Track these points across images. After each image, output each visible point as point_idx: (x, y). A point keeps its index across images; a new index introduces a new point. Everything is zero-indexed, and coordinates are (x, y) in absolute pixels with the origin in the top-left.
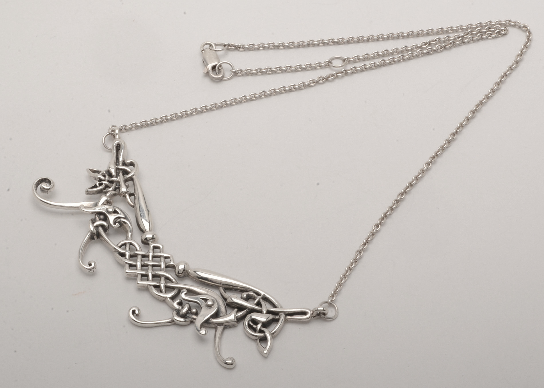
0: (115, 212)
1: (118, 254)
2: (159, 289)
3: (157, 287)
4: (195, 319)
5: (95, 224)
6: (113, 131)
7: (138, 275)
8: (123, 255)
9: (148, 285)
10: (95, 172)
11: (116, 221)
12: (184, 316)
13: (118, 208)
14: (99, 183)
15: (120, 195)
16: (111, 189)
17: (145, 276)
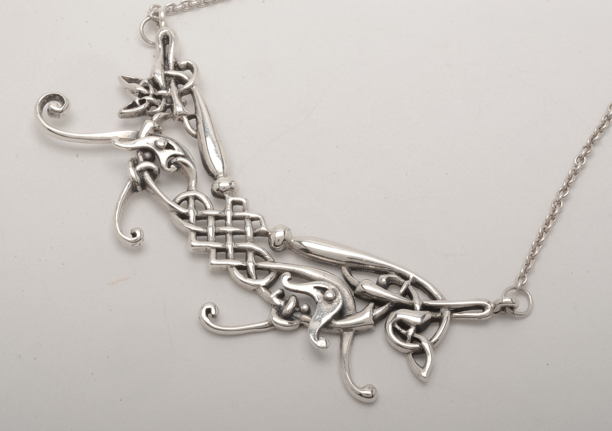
0: (169, 147)
1: (176, 216)
2: (246, 271)
3: (242, 269)
4: (308, 322)
5: (138, 168)
6: (157, 14)
7: (212, 250)
8: (184, 217)
9: (228, 266)
10: (130, 81)
11: (171, 161)
12: (288, 317)
13: (172, 140)
14: (139, 99)
15: (173, 117)
16: (159, 109)
17: (222, 252)
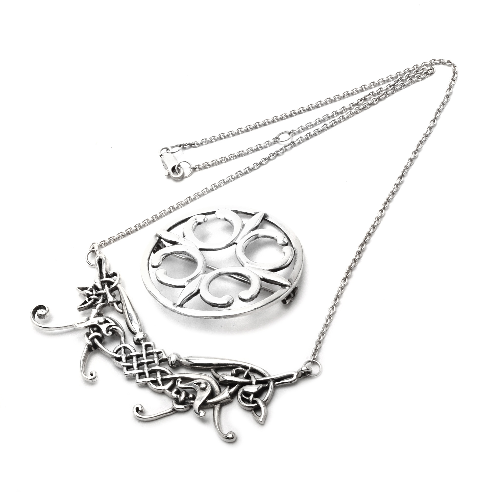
0: (106, 322)
1: (115, 360)
2: (157, 383)
3: (155, 382)
4: (193, 404)
5: (90, 337)
6: (93, 248)
7: (136, 374)
8: (119, 359)
9: (146, 382)
10: (83, 289)
11: (109, 329)
12: (182, 403)
13: (108, 317)
14: (88, 298)
15: (108, 305)
16: (100, 301)
17: (141, 375)
